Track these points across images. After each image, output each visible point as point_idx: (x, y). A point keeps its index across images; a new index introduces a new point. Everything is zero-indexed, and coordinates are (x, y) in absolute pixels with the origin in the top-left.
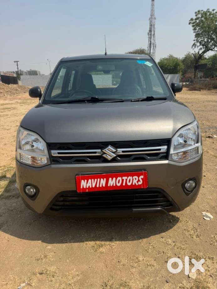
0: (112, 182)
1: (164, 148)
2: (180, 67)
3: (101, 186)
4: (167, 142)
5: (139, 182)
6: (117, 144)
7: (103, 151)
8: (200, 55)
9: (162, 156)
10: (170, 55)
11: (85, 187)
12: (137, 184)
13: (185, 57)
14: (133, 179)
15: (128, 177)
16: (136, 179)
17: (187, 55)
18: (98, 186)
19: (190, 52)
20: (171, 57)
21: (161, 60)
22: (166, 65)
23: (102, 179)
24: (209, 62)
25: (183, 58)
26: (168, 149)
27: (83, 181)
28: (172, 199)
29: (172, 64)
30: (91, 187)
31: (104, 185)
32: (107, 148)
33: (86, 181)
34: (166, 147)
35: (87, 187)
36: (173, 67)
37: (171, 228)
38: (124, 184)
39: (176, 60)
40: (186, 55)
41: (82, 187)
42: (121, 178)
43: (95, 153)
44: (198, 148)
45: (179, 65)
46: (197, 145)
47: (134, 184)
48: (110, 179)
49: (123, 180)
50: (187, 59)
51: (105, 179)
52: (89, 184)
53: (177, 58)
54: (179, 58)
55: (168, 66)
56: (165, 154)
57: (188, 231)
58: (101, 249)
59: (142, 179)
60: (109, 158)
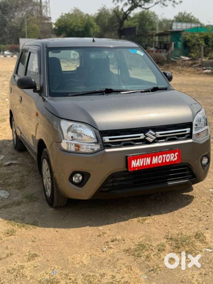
0: (155, 160)
1: (188, 130)
2: (94, 29)
3: (147, 164)
4: (189, 125)
5: (175, 158)
6: (156, 129)
7: (146, 134)
8: (125, 13)
9: (188, 136)
10: (75, 8)
11: (135, 166)
12: (173, 160)
13: (99, 13)
14: (170, 156)
15: (167, 155)
16: (172, 156)
17: (102, 10)
18: (144, 165)
19: (105, 6)
20: (77, 12)
21: (62, 17)
22: (71, 25)
23: (147, 158)
24: (135, 22)
25: (96, 14)
26: (191, 131)
27: (133, 161)
28: (196, 172)
29: (81, 24)
30: (139, 166)
31: (149, 164)
32: (149, 132)
33: (135, 160)
34: (189, 129)
35: (137, 166)
36: (84, 29)
37: (190, 202)
38: (164, 161)
39: (87, 17)
40: (99, 10)
41: (132, 167)
42: (161, 156)
43: (139, 137)
44: (207, 130)
45: (92, 26)
46: (206, 127)
47: (171, 160)
48: (154, 157)
49: (163, 158)
50: (102, 17)
51: (150, 158)
52: (138, 164)
53: (87, 15)
54: (92, 15)
55: (75, 26)
56: (189, 135)
57: (205, 202)
58: (146, 222)
59: (177, 155)
60: (151, 140)
